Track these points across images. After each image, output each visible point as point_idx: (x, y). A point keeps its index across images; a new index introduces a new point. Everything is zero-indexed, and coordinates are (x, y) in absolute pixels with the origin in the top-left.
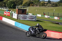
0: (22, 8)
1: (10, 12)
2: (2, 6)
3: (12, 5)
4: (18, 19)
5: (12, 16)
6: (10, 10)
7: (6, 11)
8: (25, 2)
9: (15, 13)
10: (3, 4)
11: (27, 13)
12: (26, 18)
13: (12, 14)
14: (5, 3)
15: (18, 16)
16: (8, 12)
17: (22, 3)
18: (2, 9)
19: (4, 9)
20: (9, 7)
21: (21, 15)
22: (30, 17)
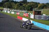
0: (38, 10)
1: (28, 13)
2: (22, 9)
4: (34, 19)
6: (28, 12)
8: (40, 5)
10: (22, 8)
11: (41, 14)
12: (41, 18)
13: (30, 15)
14: (24, 7)
15: (34, 16)
16: (27, 13)
18: (22, 11)
19: (23, 11)
20: (27, 10)
21: (37, 16)
22: (44, 17)
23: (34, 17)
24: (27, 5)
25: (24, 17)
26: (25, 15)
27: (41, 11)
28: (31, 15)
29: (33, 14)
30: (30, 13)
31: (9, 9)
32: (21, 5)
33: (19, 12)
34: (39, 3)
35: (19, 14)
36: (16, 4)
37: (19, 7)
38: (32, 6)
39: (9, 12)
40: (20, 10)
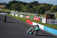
0: (51, 14)
1: (40, 17)
2: (32, 12)
3: (41, 10)
5: (41, 20)
6: (39, 15)
7: (36, 17)
8: (53, 8)
9: (43, 18)
11: (55, 18)
12: (54, 23)
13: (41, 19)
15: (46, 20)
16: (38, 17)
17: (50, 9)
18: (32, 14)
19: (34, 15)
20: (38, 13)
21: (50, 20)
23: (46, 22)
24: (38, 8)
25: (35, 21)
26: (35, 18)
27: (54, 15)
28: (43, 19)
29: (45, 18)
30: (42, 17)
31: (17, 12)
32: (31, 7)
33: (28, 15)
34: (52, 5)
35: (28, 17)
36: (25, 6)
37: (29, 9)
38: (44, 9)
39: (17, 15)
40: (29, 13)
